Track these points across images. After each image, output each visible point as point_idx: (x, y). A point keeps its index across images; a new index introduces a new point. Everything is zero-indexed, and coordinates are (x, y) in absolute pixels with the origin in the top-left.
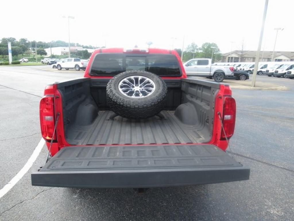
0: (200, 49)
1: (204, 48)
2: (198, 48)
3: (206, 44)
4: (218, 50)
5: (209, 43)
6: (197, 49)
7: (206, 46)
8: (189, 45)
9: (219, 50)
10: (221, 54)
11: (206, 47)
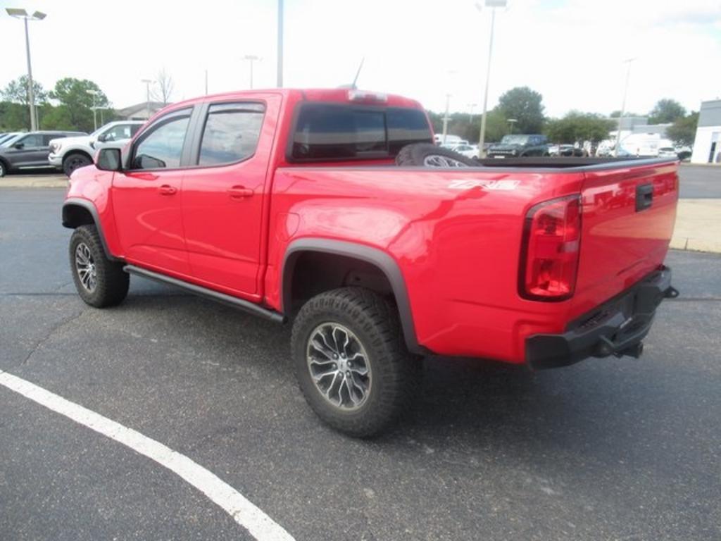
0: (52, 96)
1: (63, 93)
2: (42, 91)
3: (68, 81)
4: (103, 101)
5: (76, 81)
6: (42, 96)
7: (69, 87)
8: (14, 82)
9: (105, 100)
10: (113, 110)
11: (68, 91)
